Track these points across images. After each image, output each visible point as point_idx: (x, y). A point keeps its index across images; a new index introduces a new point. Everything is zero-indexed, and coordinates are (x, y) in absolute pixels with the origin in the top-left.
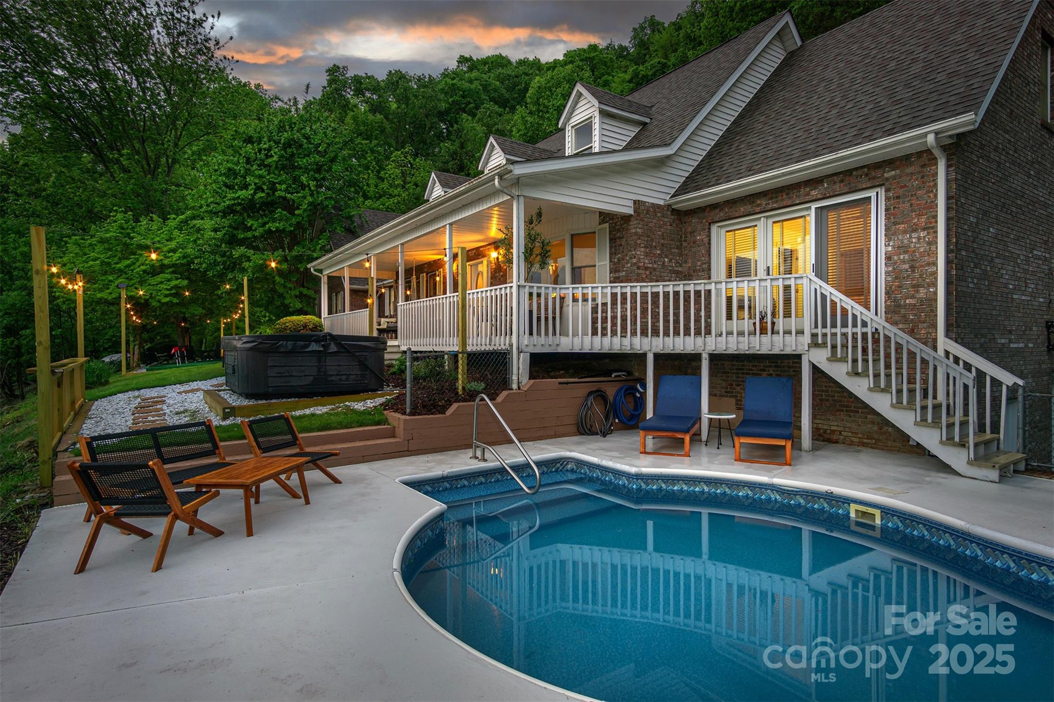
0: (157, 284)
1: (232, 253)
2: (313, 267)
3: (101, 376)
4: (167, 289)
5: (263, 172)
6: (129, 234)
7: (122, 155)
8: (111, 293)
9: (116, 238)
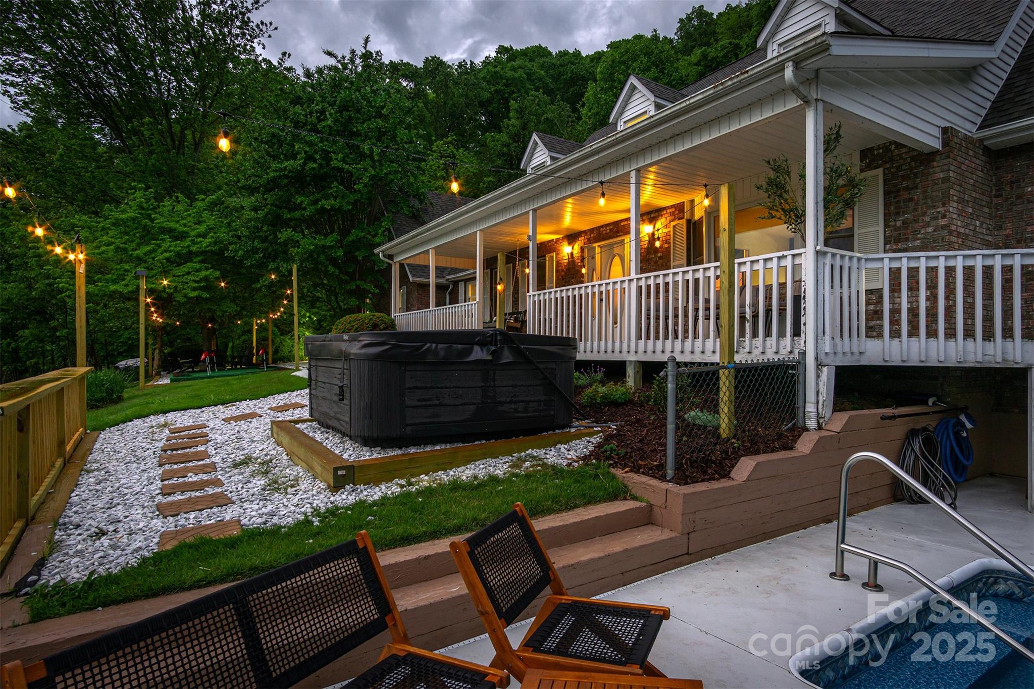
0: (183, 275)
1: (276, 236)
2: (383, 252)
3: (112, 390)
4: (195, 281)
5: (314, 138)
6: (149, 215)
7: (143, 124)
8: (127, 285)
9: (134, 219)
